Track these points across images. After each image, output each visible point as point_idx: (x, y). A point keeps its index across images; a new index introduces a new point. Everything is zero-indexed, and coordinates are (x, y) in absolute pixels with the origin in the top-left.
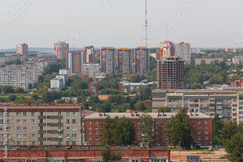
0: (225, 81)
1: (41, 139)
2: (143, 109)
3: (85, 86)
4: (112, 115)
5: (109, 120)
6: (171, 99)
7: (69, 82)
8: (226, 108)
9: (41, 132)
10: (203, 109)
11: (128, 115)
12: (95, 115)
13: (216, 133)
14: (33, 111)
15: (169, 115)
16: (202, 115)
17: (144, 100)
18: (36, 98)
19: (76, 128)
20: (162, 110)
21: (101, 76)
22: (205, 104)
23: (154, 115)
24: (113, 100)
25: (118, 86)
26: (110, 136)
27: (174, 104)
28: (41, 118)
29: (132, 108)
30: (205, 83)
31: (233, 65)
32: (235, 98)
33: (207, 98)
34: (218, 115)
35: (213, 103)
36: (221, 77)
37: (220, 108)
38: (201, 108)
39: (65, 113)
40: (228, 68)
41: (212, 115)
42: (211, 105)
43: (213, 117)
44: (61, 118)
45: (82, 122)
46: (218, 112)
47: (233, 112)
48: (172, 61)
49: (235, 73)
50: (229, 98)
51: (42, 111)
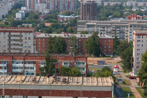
0: (122, 16)
1: (9, 49)
2: (72, 32)
3: (37, 17)
4: (53, 35)
5: (51, 38)
6: (89, 26)
7: (27, 15)
8: (122, 32)
9: (10, 45)
10: (108, 33)
11: (62, 35)
12: (43, 35)
13: (115, 47)
14: (5, 32)
15: (87, 36)
16: (107, 36)
17: (72, 26)
18: (7, 24)
19: (31, 43)
20: (83, 33)
21: (46, 12)
22: (109, 30)
23: (78, 36)
24: (53, 26)
25: (56, 18)
26: (51, 48)
27: (91, 29)
28: (10, 36)
29: (65, 31)
30: (110, 17)
31: (127, 6)
32: (127, 26)
33: (110, 26)
34: (117, 36)
35: (114, 29)
36: (120, 14)
37: (118, 32)
38: (107, 32)
39: (24, 33)
40: (124, 8)
41: (113, 36)
42: (113, 30)
43: (114, 37)
44: (21, 36)
45: (34, 39)
46: (117, 35)
47: (126, 35)
48: (90, 3)
49: (128, 11)
50: (124, 26)
51: (10, 32)
